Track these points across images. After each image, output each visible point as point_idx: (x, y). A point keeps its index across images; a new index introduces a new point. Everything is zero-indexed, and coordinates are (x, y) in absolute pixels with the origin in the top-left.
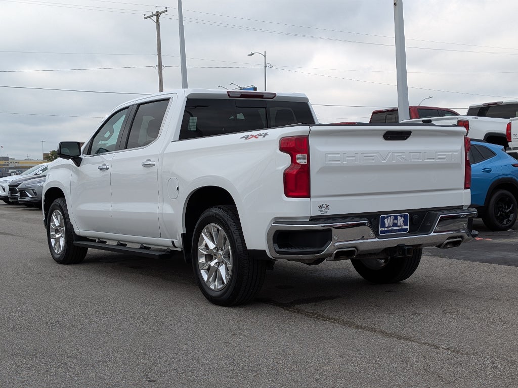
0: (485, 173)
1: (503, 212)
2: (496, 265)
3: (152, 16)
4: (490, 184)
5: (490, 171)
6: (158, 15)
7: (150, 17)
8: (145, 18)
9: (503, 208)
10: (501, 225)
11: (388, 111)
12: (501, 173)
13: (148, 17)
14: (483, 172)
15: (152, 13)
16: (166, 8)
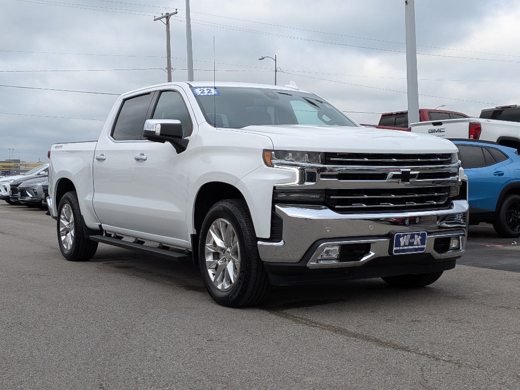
0: (497, 176)
1: (515, 218)
2: (507, 272)
3: (162, 18)
4: (502, 189)
5: (503, 174)
6: (168, 17)
7: (160, 19)
8: (155, 20)
9: (514, 213)
10: (513, 232)
11: (397, 114)
12: (514, 178)
13: (157, 19)
14: (495, 175)
15: (162, 14)
16: (176, 10)
